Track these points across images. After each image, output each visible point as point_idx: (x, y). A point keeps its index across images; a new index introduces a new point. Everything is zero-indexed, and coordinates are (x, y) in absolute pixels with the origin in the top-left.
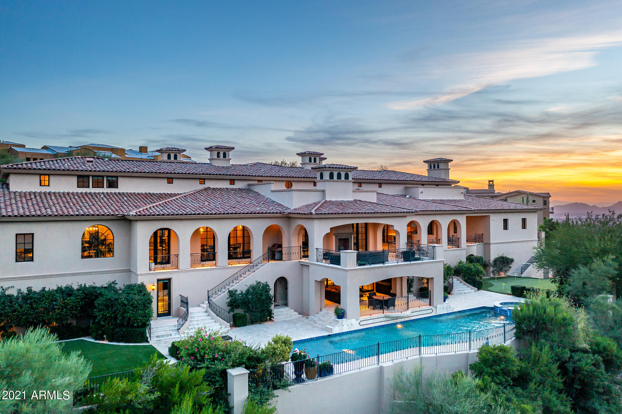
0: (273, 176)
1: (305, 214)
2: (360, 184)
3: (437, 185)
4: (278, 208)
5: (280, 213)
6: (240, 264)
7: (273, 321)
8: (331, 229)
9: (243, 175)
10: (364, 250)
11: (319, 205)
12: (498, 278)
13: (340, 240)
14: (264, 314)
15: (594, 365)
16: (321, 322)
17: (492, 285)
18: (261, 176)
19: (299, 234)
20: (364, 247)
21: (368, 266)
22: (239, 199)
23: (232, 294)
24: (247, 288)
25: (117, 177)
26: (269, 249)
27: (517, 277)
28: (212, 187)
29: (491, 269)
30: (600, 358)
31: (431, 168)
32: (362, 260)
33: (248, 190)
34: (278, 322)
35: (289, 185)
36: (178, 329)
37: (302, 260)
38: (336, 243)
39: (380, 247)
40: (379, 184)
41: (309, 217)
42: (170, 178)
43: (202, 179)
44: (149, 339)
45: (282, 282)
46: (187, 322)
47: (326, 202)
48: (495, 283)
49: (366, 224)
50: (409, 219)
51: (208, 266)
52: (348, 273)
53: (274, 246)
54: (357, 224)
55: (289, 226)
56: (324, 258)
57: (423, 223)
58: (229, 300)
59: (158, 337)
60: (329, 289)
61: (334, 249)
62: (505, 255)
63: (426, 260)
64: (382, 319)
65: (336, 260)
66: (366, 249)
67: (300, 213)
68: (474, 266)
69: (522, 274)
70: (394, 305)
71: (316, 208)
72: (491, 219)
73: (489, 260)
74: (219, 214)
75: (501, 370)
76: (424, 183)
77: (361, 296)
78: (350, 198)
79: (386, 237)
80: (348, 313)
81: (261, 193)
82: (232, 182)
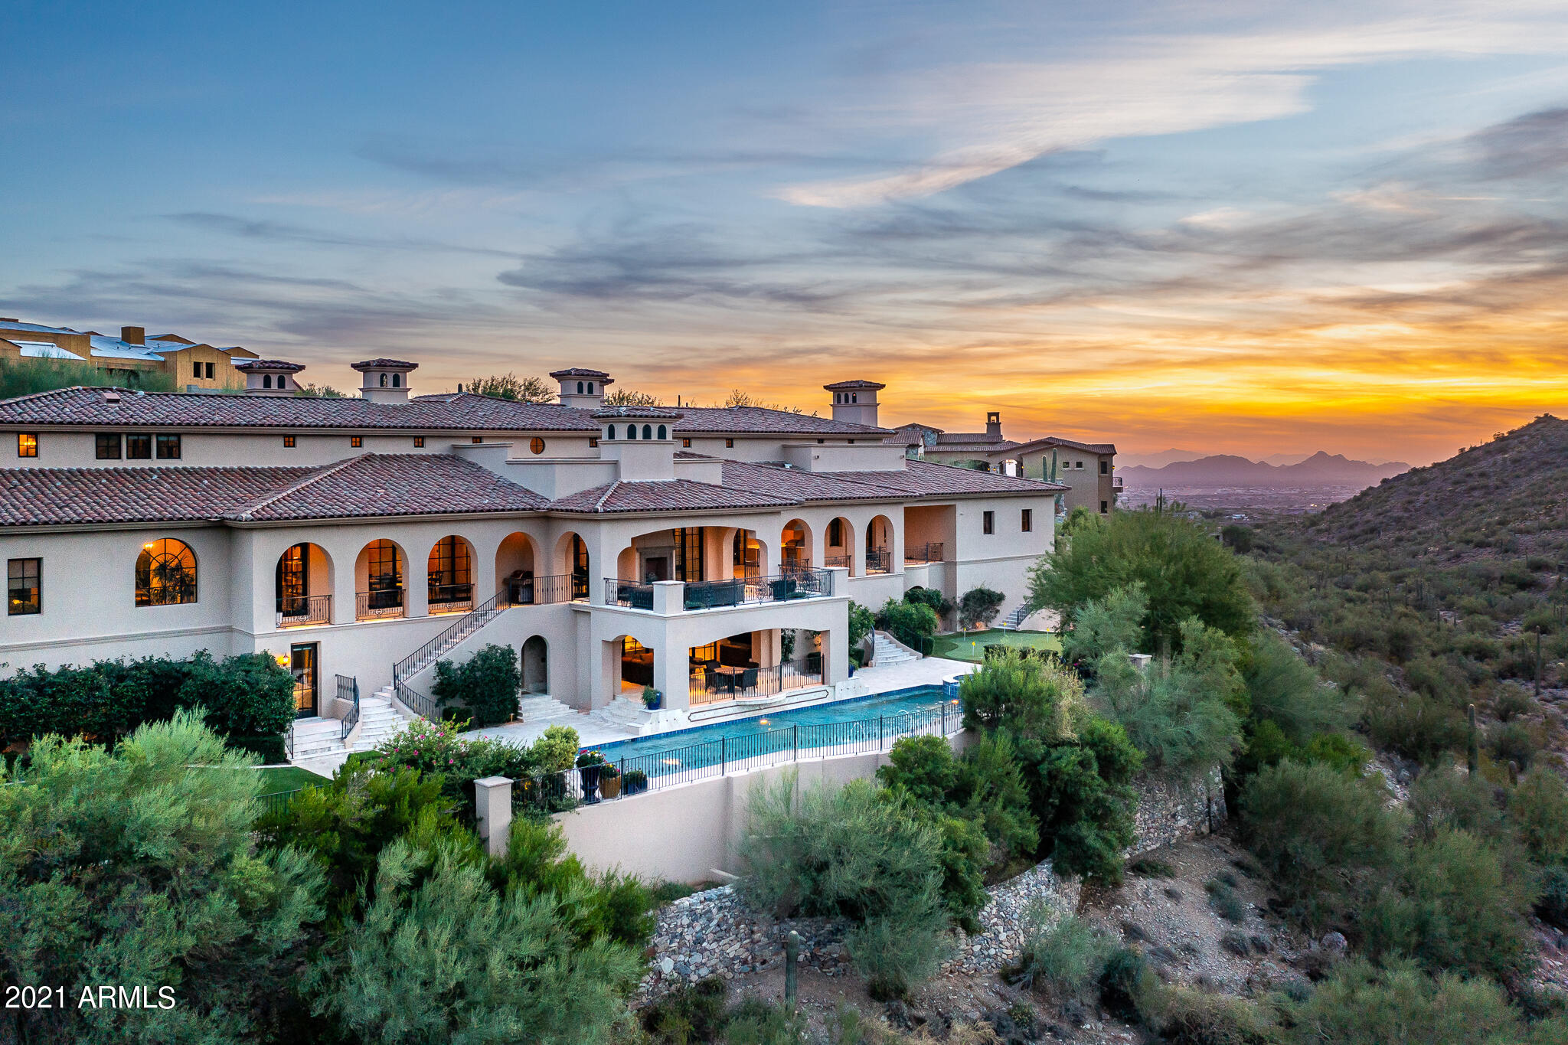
0: (506, 429)
1: (582, 512)
2: (687, 442)
3: (851, 441)
4: (526, 500)
5: (530, 509)
6: (452, 613)
7: (522, 721)
8: (633, 539)
9: (443, 428)
10: (696, 581)
11: (609, 493)
12: (968, 634)
13: (648, 560)
14: (505, 707)
15: (1081, 763)
16: (616, 720)
17: (955, 647)
18: (481, 428)
19: (567, 552)
20: (697, 574)
21: (706, 610)
22: (442, 479)
23: (443, 668)
24: (471, 657)
25: (178, 435)
26: (506, 582)
27: (1007, 631)
28: (377, 454)
29: (959, 616)
30: (1091, 753)
31: (839, 401)
32: (694, 598)
33: (453, 459)
34: (531, 723)
35: (538, 446)
36: (342, 738)
37: (575, 602)
38: (641, 567)
39: (729, 574)
40: (727, 439)
41: (591, 517)
42: (289, 436)
43: (356, 436)
44: (289, 757)
45: (537, 645)
46: (358, 725)
47: (621, 486)
48: (961, 644)
49: (701, 529)
50: (787, 517)
51: (388, 617)
52: (669, 625)
53: (516, 574)
54: (683, 530)
55: (547, 534)
56: (619, 598)
57: (817, 525)
58: (438, 680)
59: (305, 752)
60: (628, 659)
61: (637, 579)
62: (986, 587)
63: (816, 597)
64: (731, 710)
65: (645, 600)
66: (701, 578)
67: (572, 511)
68: (917, 609)
69: (1018, 624)
70: (754, 684)
71: (604, 499)
72: (958, 512)
73: (954, 598)
74: (413, 513)
75: (926, 774)
76: (825, 436)
77: (692, 671)
78: (668, 475)
79: (742, 553)
80: (668, 698)
81: (485, 467)
82: (420, 441)
